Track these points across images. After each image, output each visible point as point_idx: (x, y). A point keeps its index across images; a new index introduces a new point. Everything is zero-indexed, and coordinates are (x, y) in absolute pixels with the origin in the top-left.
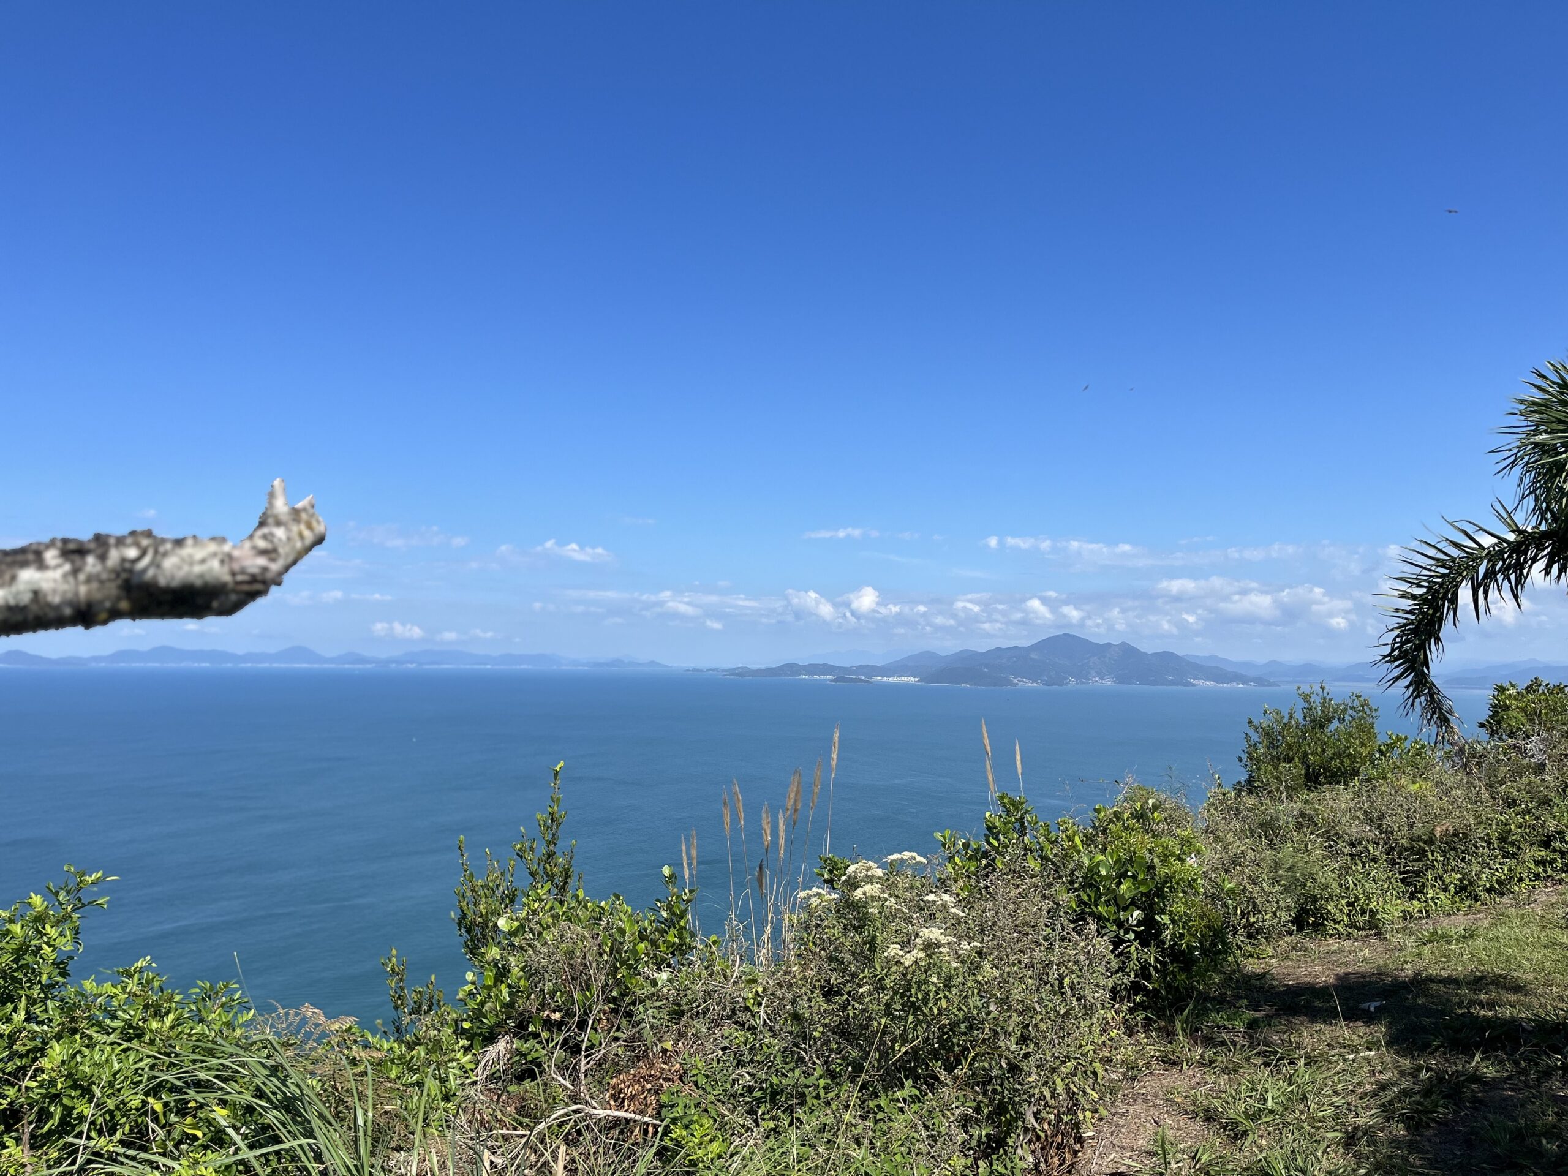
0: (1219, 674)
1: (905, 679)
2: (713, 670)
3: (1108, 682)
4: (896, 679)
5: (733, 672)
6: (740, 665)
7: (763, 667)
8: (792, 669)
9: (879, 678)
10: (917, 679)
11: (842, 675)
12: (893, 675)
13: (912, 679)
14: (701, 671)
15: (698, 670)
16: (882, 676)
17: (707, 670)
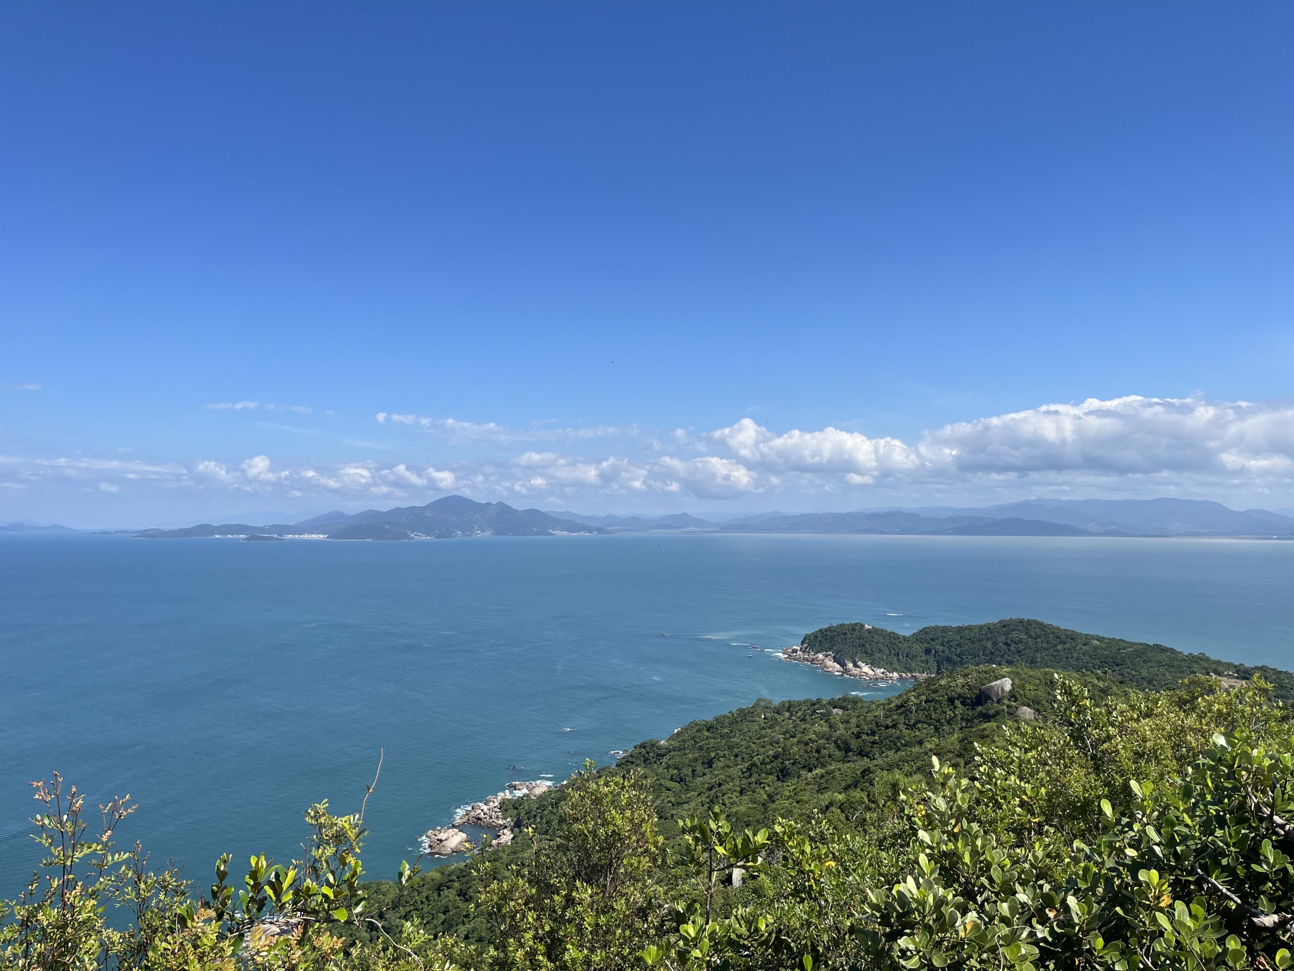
0: (571, 526)
1: (314, 536)
2: (123, 532)
3: (488, 533)
4: (306, 536)
5: (143, 533)
6: (152, 527)
7: (176, 528)
8: (206, 529)
9: (291, 536)
10: (325, 536)
11: (255, 534)
12: (304, 533)
13: (322, 536)
14: (111, 533)
15: (106, 533)
16: (294, 534)
17: (116, 533)
